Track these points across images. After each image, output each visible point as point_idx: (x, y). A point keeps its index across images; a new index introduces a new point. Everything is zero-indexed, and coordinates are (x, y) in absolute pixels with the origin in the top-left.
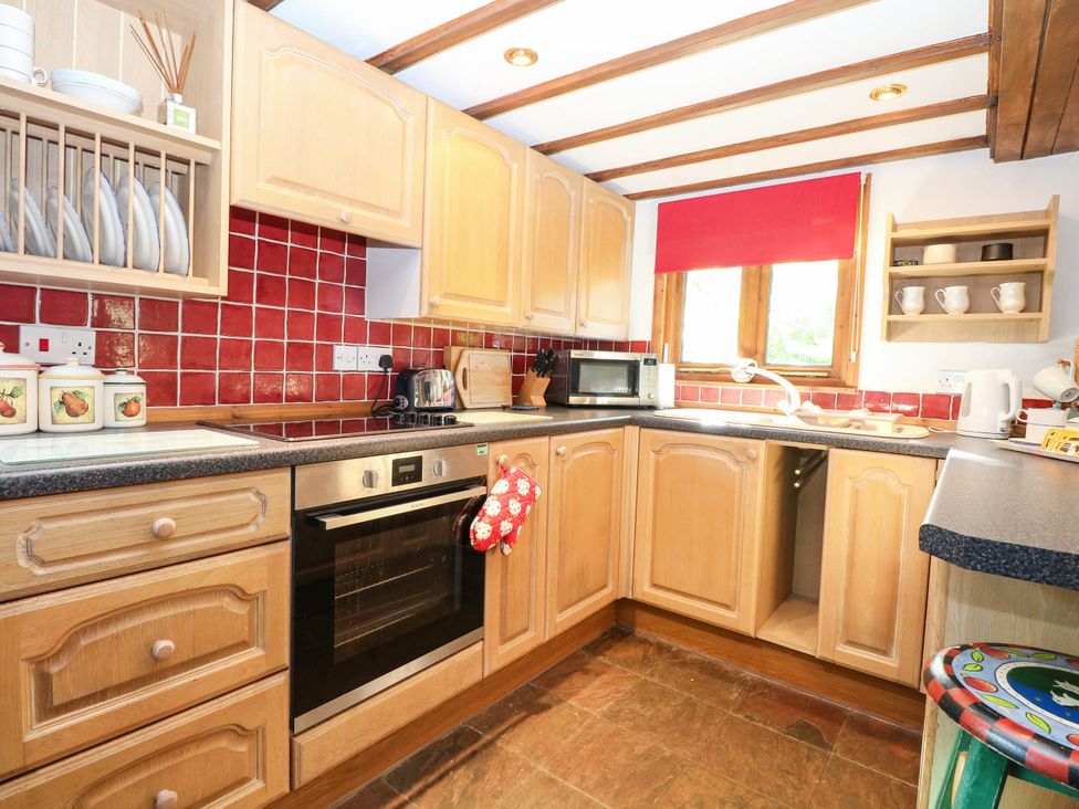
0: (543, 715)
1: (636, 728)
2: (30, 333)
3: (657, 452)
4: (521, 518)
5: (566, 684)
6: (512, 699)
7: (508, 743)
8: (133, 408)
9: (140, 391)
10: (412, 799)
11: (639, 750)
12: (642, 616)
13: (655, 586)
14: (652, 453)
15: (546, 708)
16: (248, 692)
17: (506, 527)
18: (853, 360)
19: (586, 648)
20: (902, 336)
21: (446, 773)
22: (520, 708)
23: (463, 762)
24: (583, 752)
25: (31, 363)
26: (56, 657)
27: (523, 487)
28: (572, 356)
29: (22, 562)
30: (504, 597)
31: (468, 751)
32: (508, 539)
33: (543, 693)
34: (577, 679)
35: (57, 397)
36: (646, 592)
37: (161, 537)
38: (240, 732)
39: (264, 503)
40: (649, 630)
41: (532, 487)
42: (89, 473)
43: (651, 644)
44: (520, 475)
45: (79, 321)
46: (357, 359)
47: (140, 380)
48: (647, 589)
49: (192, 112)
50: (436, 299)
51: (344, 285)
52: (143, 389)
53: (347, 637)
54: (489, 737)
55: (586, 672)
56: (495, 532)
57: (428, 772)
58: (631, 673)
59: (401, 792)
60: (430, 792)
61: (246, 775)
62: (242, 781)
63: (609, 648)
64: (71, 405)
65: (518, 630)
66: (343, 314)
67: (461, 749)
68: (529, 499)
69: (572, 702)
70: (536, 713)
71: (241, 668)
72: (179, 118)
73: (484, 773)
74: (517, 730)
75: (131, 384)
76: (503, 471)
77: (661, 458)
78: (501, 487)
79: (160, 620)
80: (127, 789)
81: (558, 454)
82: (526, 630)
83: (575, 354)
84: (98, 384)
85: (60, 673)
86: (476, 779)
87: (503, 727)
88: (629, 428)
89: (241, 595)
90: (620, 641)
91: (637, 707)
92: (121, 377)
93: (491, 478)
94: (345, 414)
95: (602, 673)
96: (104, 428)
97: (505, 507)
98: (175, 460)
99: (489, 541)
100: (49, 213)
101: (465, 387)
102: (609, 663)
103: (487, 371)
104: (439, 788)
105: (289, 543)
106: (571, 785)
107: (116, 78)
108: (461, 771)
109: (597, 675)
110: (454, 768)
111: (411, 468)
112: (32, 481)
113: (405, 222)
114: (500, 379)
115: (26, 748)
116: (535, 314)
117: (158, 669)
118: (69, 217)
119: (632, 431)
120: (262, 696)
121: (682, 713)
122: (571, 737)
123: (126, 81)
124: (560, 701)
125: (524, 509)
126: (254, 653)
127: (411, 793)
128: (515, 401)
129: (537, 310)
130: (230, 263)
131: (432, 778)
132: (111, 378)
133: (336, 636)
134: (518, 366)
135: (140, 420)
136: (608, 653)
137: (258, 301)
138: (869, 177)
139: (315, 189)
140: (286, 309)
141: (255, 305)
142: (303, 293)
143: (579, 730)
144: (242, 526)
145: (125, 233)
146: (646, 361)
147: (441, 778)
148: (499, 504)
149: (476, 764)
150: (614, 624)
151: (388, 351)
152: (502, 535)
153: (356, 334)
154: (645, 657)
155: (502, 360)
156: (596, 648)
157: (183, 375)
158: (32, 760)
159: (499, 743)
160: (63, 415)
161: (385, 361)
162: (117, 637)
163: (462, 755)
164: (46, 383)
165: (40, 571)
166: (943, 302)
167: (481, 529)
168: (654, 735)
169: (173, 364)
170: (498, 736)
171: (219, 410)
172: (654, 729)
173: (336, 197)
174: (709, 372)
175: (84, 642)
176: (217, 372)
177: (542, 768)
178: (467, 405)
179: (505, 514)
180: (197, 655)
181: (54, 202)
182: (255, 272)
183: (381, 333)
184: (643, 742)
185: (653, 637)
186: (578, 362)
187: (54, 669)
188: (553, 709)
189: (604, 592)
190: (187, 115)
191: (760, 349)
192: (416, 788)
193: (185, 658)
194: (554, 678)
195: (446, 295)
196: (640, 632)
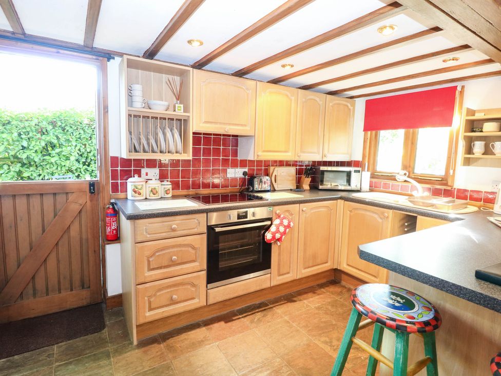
0: (293, 303)
1: (326, 314)
2: (144, 171)
3: (351, 211)
4: (284, 233)
5: (305, 296)
6: (283, 297)
7: (277, 309)
8: (168, 192)
9: (170, 187)
10: (242, 317)
11: (323, 320)
12: (344, 277)
13: (348, 265)
14: (348, 212)
15: (295, 301)
16: (195, 274)
17: (278, 236)
18: (451, 174)
19: (318, 285)
20: (475, 164)
21: (255, 313)
22: (285, 300)
23: (261, 311)
24: (302, 317)
25: (144, 180)
26: (151, 257)
27: (286, 222)
28: (321, 169)
29: (145, 233)
30: (279, 260)
31: (263, 309)
32: (279, 240)
33: (295, 297)
34: (310, 295)
35: (150, 190)
36: (344, 267)
37: (174, 230)
38: (194, 285)
39: (199, 223)
40: (347, 282)
41: (289, 222)
42: (158, 213)
43: (346, 288)
44: (284, 218)
45: (155, 167)
46: (235, 173)
47: (170, 184)
48: (345, 266)
49: (182, 106)
50: (260, 153)
51: (230, 148)
52: (171, 186)
53: (223, 264)
54: (271, 306)
55: (314, 293)
56: (274, 237)
57: (250, 311)
58: (332, 296)
59: (240, 315)
60: (248, 317)
61: (194, 297)
62: (193, 298)
63: (327, 286)
64: (154, 191)
65: (285, 272)
66: (230, 158)
67: (261, 307)
68: (288, 226)
69: (305, 301)
70: (290, 302)
71: (193, 267)
72: (179, 108)
73: (267, 315)
74: (282, 306)
75: (168, 185)
76: (279, 216)
77: (352, 214)
78: (277, 222)
79: (174, 251)
80: (166, 293)
81: (303, 211)
82: (288, 273)
83: (322, 168)
84: (159, 185)
85: (152, 261)
86: (263, 316)
87: (278, 304)
88: (339, 201)
89: (194, 248)
90: (333, 285)
91: (330, 307)
92: (165, 183)
93: (273, 218)
94: (230, 192)
95: (321, 294)
96: (161, 197)
97: (278, 228)
98: (177, 210)
99: (271, 240)
100: (148, 140)
101: (275, 182)
102: (325, 292)
103: (286, 176)
104: (251, 316)
105: (206, 235)
106: (294, 325)
107: (163, 101)
108: (259, 313)
109: (319, 295)
110: (257, 312)
111: (244, 214)
112: (147, 215)
113: (248, 128)
114: (291, 178)
115: (145, 277)
116: (302, 154)
117: (173, 264)
118: (152, 141)
119: (340, 202)
120: (199, 276)
121: (346, 312)
122: (300, 311)
123: (165, 101)
124: (300, 300)
125: (285, 230)
126: (196, 264)
127: (243, 316)
128: (298, 187)
129: (304, 152)
130: (193, 145)
131: (250, 313)
132: (163, 183)
133: (220, 264)
134: (299, 172)
135: (170, 195)
136: (326, 288)
137: (203, 156)
138: (463, 87)
139: (217, 123)
140: (211, 158)
141: (202, 158)
142: (217, 152)
143: (304, 310)
144: (193, 229)
145: (166, 144)
146: (356, 171)
147: (253, 314)
148: (275, 228)
149: (265, 312)
150: (333, 278)
151: (246, 170)
152: (276, 238)
153: (235, 164)
154: (341, 292)
155: (292, 170)
156: (322, 286)
157: (182, 181)
158: (147, 280)
159: (274, 308)
160: (152, 194)
161: (245, 173)
162: (164, 254)
163: (261, 309)
164: (148, 185)
165: (148, 236)
166: (493, 149)
167: (268, 236)
168: (332, 317)
169: (179, 178)
170: (275, 306)
171: (192, 191)
172: (333, 315)
173: (224, 124)
174: (388, 176)
175: (157, 254)
176: (191, 179)
177: (286, 318)
178: (276, 189)
179: (278, 231)
180: (183, 261)
181: (149, 136)
182: (202, 147)
183: (243, 163)
184: (326, 318)
185: (348, 286)
186: (323, 172)
187: (151, 260)
188: (297, 302)
189: (326, 265)
190: (181, 107)
191: (412, 166)
192: (244, 315)
193: (179, 262)
194: (301, 293)
195: (264, 151)
196: (343, 283)
